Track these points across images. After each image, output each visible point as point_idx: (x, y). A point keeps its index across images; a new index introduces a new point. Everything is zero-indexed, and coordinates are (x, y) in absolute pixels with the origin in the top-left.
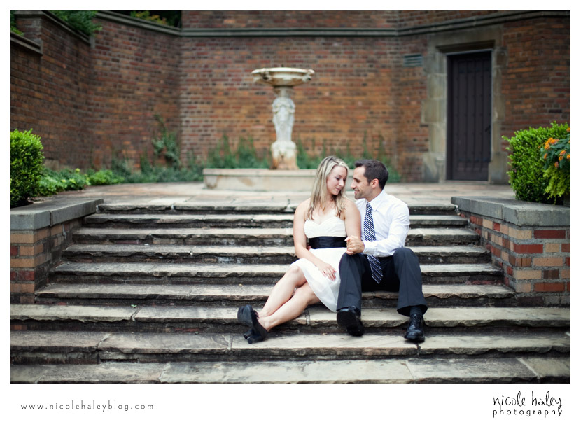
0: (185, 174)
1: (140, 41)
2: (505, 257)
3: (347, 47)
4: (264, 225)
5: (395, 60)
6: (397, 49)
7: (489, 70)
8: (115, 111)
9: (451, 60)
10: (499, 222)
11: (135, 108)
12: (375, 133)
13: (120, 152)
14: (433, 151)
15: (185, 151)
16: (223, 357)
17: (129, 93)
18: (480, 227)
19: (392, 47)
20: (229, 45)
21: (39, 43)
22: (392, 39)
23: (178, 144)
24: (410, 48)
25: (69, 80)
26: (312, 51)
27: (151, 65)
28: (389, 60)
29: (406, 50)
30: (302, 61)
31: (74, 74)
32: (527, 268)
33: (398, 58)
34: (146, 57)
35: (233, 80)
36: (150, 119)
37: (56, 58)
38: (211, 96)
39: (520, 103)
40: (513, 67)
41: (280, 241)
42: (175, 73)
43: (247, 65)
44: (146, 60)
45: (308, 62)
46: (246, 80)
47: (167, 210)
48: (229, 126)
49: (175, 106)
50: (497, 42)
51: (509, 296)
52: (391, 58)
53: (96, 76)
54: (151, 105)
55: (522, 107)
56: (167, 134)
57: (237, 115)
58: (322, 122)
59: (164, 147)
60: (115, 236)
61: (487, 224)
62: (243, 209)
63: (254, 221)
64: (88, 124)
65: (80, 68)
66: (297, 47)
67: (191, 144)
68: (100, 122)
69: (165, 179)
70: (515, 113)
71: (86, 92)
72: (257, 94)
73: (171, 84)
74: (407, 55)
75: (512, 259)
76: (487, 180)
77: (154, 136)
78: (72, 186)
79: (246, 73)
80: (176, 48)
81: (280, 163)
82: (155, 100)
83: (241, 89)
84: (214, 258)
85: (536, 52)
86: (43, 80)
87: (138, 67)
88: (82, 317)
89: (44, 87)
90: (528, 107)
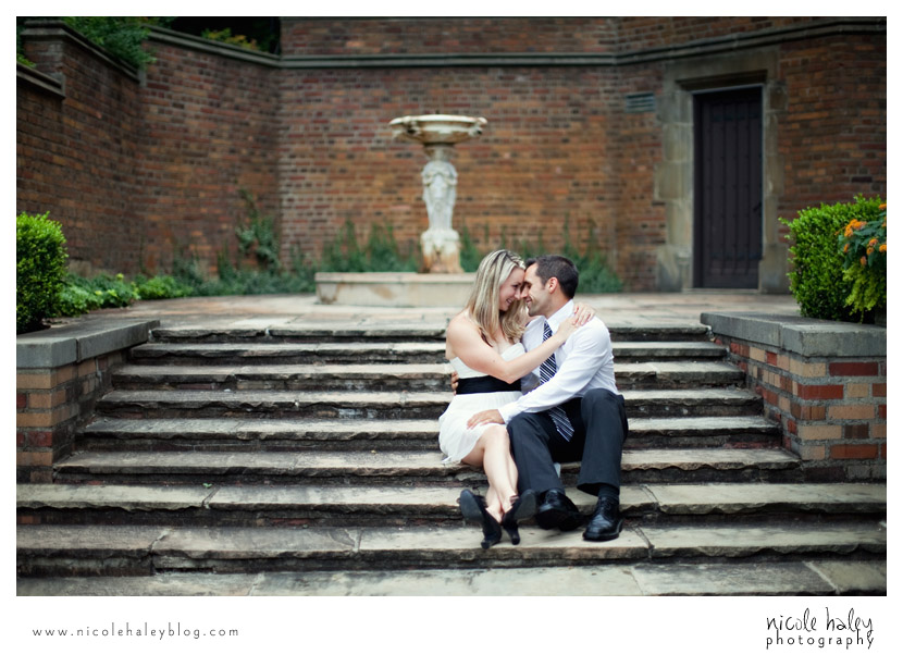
0: (287, 281)
1: (216, 76)
2: (784, 405)
3: (538, 82)
4: (410, 359)
5: (613, 102)
6: (615, 84)
7: (758, 116)
8: (178, 184)
9: (700, 102)
10: (775, 351)
11: (209, 179)
12: (581, 216)
13: (187, 247)
14: (672, 242)
15: (287, 246)
16: (347, 563)
17: (200, 155)
18: (746, 359)
19: (608, 82)
20: (354, 80)
21: (59, 79)
22: (608, 69)
23: (275, 236)
24: (636, 83)
25: (106, 136)
26: (483, 89)
27: (235, 113)
28: (602, 102)
29: (630, 87)
30: (468, 105)
31: (114, 127)
32: (820, 423)
33: (616, 98)
34: (226, 100)
35: (361, 135)
36: (232, 196)
37: (87, 102)
38: (328, 160)
39: (806, 167)
40: (795, 112)
41: (434, 383)
42: (271, 125)
43: (383, 112)
44: (226, 105)
45: (476, 106)
46: (381, 134)
47: (258, 337)
48: (355, 207)
49: (271, 175)
50: (770, 73)
51: (791, 466)
52: (607, 98)
53: (148, 131)
54: (234, 175)
55: (810, 173)
56: (260, 220)
57: (368, 189)
58: (500, 199)
59: (255, 240)
60: (178, 377)
61: (756, 354)
62: (378, 334)
63: (395, 353)
64: (135, 204)
65: (124, 119)
66: (461, 83)
67: (296, 235)
68: (155, 201)
69: (257, 290)
70: (798, 182)
71: (133, 155)
72: (399, 156)
73: (264, 141)
74: (631, 94)
75: (795, 408)
76: (756, 287)
77: (238, 222)
78: (112, 301)
79: (380, 125)
80: (272, 85)
81: (434, 263)
82: (239, 167)
83: (373, 149)
84: (332, 410)
85: (830, 89)
86: (65, 137)
87: (213, 115)
88: (127, 503)
89: (67, 148)
90: (819, 174)
